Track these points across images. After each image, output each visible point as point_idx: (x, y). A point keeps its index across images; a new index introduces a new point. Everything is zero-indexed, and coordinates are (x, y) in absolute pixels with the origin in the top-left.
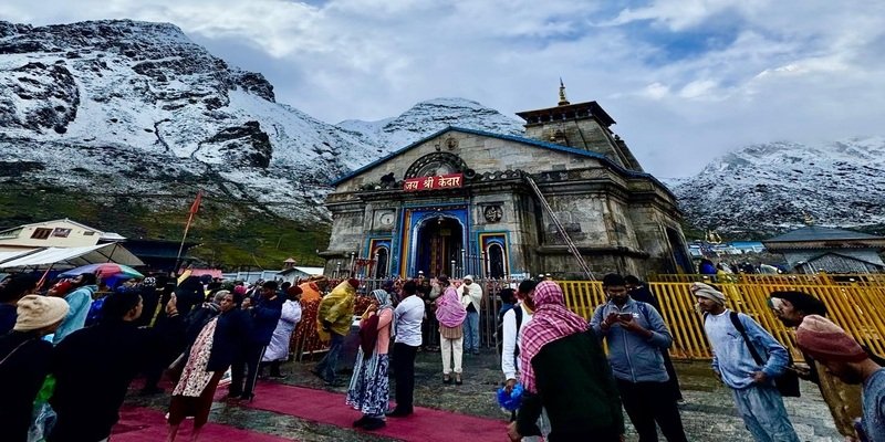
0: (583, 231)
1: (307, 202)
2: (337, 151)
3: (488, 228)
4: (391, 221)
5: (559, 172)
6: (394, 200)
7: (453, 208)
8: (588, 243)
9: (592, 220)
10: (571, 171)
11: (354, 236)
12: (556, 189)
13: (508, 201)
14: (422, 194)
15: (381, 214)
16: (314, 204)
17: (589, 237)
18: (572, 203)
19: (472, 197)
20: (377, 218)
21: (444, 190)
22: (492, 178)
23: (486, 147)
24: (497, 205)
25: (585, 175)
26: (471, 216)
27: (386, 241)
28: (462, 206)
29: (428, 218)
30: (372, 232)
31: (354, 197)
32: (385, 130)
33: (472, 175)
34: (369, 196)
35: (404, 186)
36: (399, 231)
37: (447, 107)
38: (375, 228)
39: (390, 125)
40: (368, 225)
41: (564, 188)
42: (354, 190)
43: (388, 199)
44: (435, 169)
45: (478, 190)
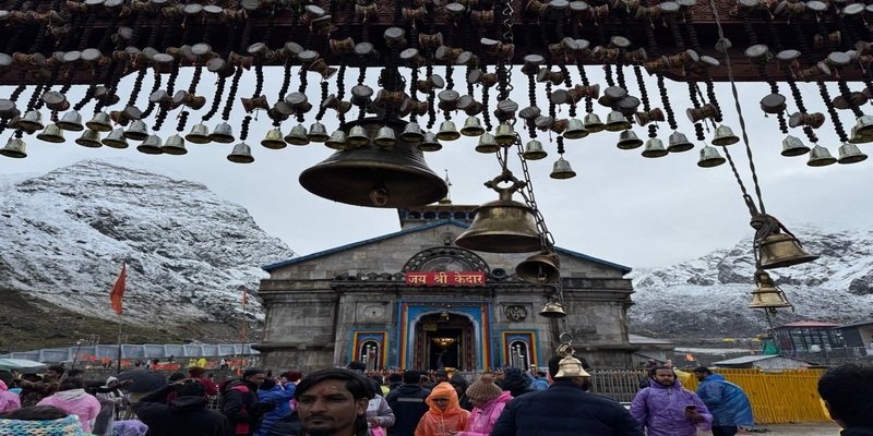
0: (599, 332)
3: (513, 326)
5: (581, 279)
6: (386, 292)
7: (468, 306)
8: (603, 342)
9: (608, 324)
10: (595, 280)
11: (308, 328)
12: (577, 295)
14: (430, 288)
15: (365, 307)
17: (604, 338)
18: (589, 308)
19: (494, 296)
20: (361, 311)
21: (462, 286)
24: (521, 306)
25: (611, 285)
26: (493, 314)
27: (375, 334)
28: (480, 304)
29: (428, 313)
30: (355, 324)
31: (309, 286)
32: (20, 188)
33: (501, 274)
34: (353, 286)
35: (403, 279)
36: (396, 325)
37: (131, 171)
38: (359, 321)
39: (30, 183)
40: (348, 317)
41: (584, 295)
42: (302, 278)
43: (379, 291)
44: (444, 264)
45: (503, 290)
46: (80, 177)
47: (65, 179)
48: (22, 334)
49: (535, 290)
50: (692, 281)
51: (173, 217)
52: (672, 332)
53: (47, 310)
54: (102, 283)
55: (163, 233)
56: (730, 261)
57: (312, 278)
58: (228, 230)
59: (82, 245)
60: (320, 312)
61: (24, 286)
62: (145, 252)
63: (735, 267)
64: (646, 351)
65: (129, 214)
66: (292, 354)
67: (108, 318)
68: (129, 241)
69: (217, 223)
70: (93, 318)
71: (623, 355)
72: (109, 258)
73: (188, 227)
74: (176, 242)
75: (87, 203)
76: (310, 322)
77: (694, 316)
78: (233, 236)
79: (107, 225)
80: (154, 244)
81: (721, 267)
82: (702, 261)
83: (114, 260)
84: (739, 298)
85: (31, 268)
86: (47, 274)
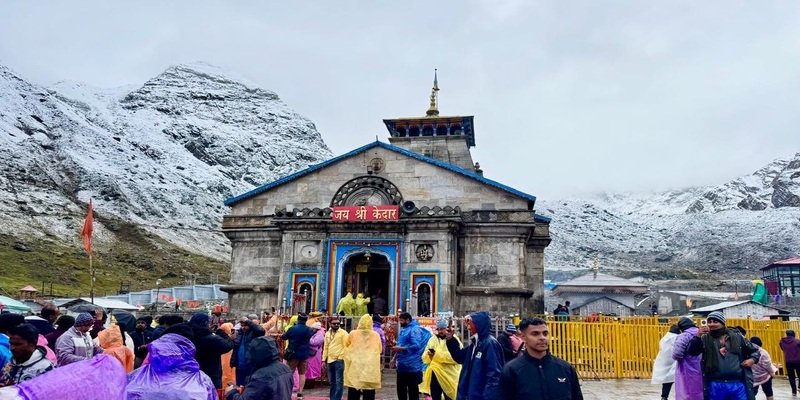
0: (499, 274)
1: (22, 209)
2: (55, 133)
3: (422, 267)
4: (314, 254)
5: (489, 211)
6: (317, 230)
7: (384, 244)
8: (501, 285)
9: (509, 264)
10: (501, 212)
11: (263, 269)
12: (484, 230)
13: (443, 238)
14: (353, 226)
15: (301, 246)
16: (32, 213)
17: (503, 280)
18: (494, 245)
19: (406, 233)
20: (298, 251)
21: (379, 223)
22: (431, 213)
23: (416, 175)
24: (429, 244)
25: (514, 217)
26: (405, 254)
27: (309, 276)
28: (394, 242)
29: (354, 252)
30: (293, 265)
31: (260, 223)
32: (124, 105)
33: (410, 209)
34: (289, 223)
35: (331, 215)
36: (325, 266)
37: (212, 79)
38: (297, 261)
39: (130, 98)
40: (288, 258)
41: (489, 230)
42: (257, 214)
43: (311, 229)
44: (366, 197)
45: (414, 226)
46: (170, 89)
47: (158, 91)
48: (142, 273)
49: (441, 225)
50: (743, 205)
51: (254, 136)
52: (714, 271)
53: (160, 246)
54: (201, 216)
55: (247, 156)
56: (786, 176)
57: (264, 214)
58: (300, 151)
59: (180, 171)
60: (272, 252)
61: (139, 220)
62: (234, 178)
63: (791, 184)
64: (620, 294)
65: (216, 133)
66: (250, 296)
67: (209, 255)
68: (219, 166)
69: (291, 141)
70: (197, 256)
71: (518, 300)
72: (205, 186)
73: (267, 148)
74: (259, 167)
75: (179, 121)
76: (264, 263)
77: (740, 251)
78: (305, 158)
79: (199, 147)
80: (241, 169)
81: (778, 184)
82: (757, 177)
83: (209, 188)
84: (790, 228)
85: (142, 199)
86: (157, 207)
